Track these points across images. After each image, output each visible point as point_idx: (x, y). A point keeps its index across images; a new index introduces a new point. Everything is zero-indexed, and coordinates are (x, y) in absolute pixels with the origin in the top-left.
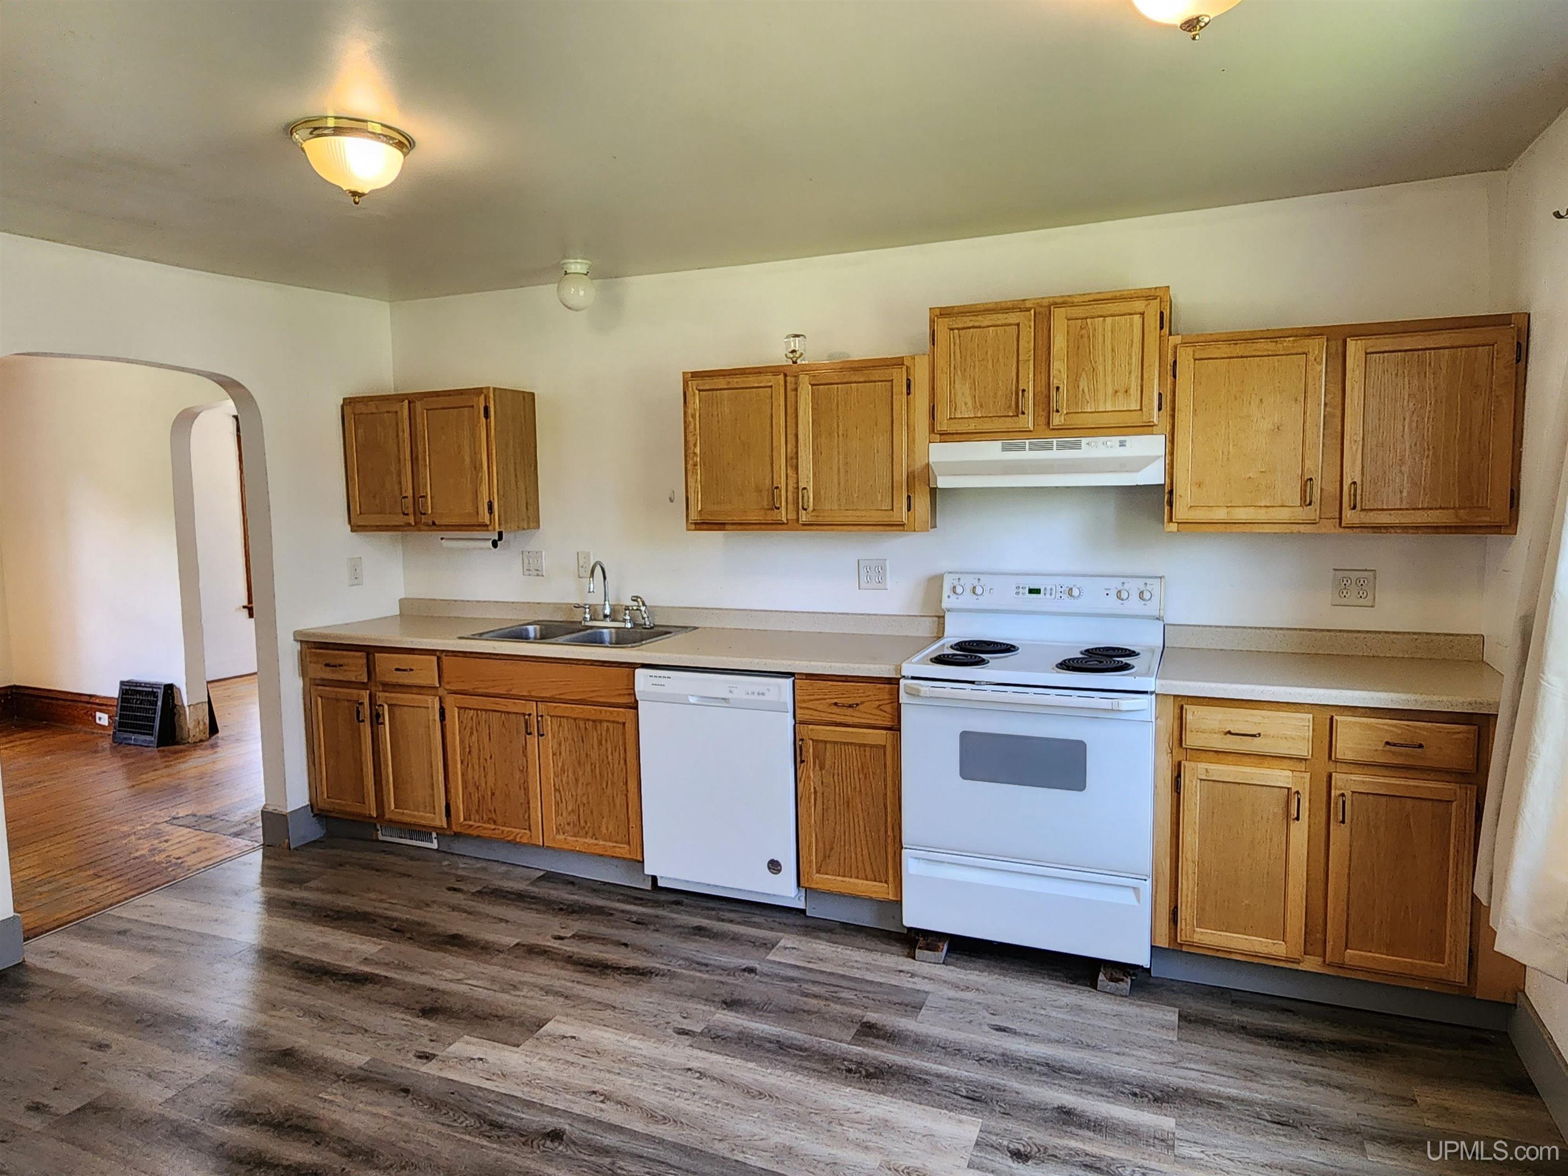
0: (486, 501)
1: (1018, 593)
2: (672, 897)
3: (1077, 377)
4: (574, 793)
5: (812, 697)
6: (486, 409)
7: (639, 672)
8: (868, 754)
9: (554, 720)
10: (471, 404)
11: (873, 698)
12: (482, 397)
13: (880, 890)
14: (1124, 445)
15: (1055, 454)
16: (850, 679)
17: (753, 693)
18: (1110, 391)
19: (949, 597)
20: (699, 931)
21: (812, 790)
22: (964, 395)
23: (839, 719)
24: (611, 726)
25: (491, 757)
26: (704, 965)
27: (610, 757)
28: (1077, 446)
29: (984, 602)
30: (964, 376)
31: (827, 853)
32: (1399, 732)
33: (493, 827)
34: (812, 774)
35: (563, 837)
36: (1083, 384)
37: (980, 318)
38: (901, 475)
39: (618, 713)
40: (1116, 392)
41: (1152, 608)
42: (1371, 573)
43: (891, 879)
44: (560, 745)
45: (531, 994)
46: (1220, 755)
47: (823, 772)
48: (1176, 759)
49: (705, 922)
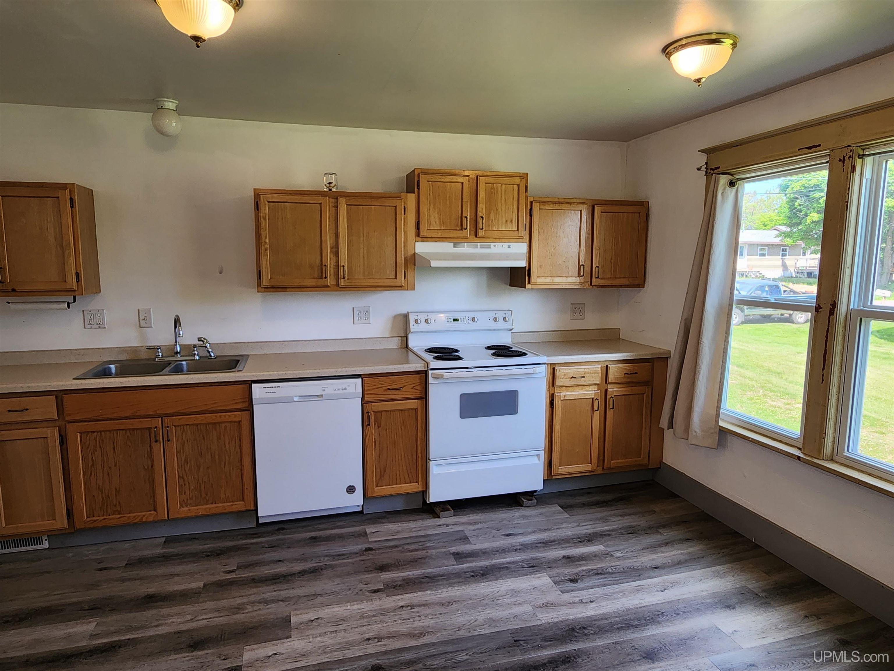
0: (74, 272)
1: (448, 321)
2: (276, 527)
3: (490, 213)
4: (196, 476)
5: (374, 387)
6: (72, 200)
7: (255, 387)
8: (406, 414)
9: (178, 428)
10: (58, 196)
11: (410, 383)
12: (67, 191)
13: (413, 487)
14: (510, 247)
15: (479, 251)
16: (395, 374)
17: (339, 389)
18: (504, 220)
19: (413, 325)
20: (314, 540)
21: (374, 440)
22: (435, 217)
23: (390, 397)
24: (228, 425)
25: (115, 465)
26: (341, 556)
27: (227, 445)
28: (489, 246)
29: (432, 327)
30: (434, 208)
31: (382, 474)
32: (629, 368)
33: (119, 516)
34: (372, 430)
35: (187, 509)
36: (492, 216)
37: (443, 177)
38: (401, 259)
39: (235, 415)
40: (507, 221)
41: (508, 326)
42: (583, 305)
43: (420, 479)
44: (183, 445)
45: (256, 608)
46: (568, 388)
47: (380, 428)
48: (551, 393)
49: (313, 534)
